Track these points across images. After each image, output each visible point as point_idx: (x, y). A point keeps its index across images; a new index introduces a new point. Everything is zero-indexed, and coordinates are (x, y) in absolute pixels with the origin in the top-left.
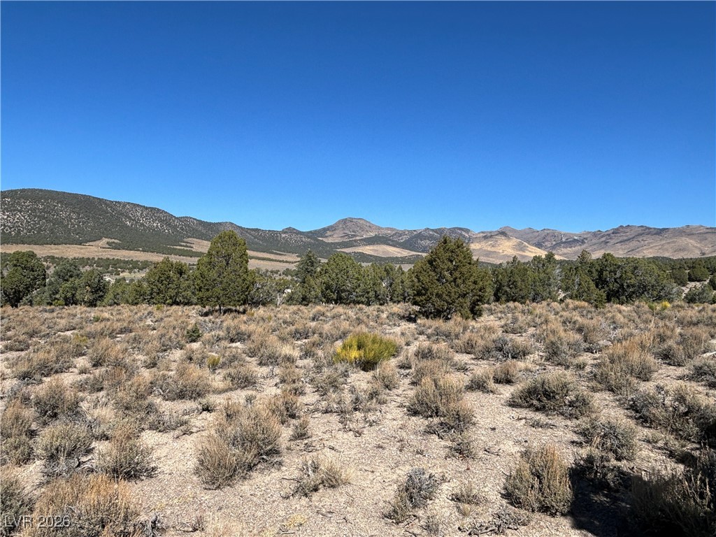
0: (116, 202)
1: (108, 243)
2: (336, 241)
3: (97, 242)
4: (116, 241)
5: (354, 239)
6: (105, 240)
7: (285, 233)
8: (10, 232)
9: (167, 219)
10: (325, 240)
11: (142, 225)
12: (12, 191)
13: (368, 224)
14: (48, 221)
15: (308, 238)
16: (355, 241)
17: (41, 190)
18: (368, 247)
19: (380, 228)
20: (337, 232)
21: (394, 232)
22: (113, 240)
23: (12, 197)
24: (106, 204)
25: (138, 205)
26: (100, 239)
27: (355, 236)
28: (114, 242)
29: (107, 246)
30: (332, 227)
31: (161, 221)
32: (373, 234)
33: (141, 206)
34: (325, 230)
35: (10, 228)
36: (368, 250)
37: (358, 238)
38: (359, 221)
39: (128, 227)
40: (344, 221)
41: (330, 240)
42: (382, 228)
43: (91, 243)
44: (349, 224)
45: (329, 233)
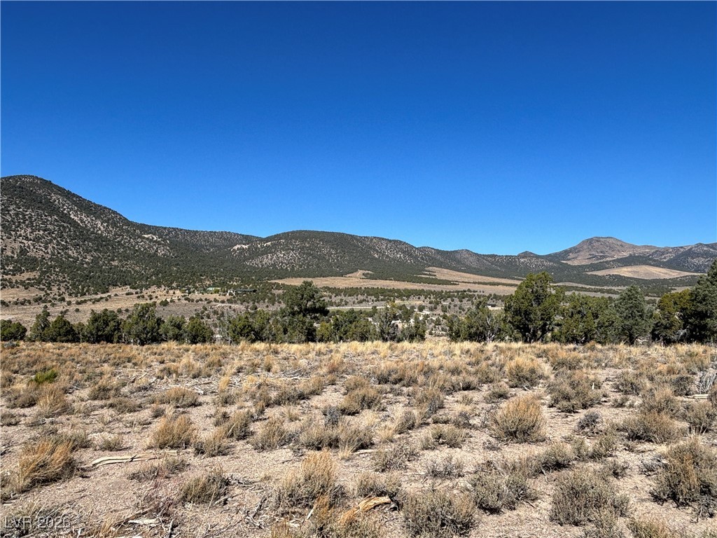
0: (365, 237)
1: (363, 274)
2: (583, 264)
3: (355, 274)
4: (370, 272)
5: (604, 260)
6: (360, 272)
7: (523, 258)
8: (287, 268)
9: (408, 250)
10: (569, 263)
11: (387, 256)
12: (284, 233)
13: (619, 243)
14: (314, 257)
15: (550, 261)
16: (607, 262)
17: (306, 231)
18: (625, 269)
19: (634, 247)
20: (582, 253)
21: (653, 251)
22: (367, 272)
23: (285, 238)
24: (356, 239)
25: (383, 239)
26: (356, 270)
27: (604, 257)
28: (368, 274)
29: (364, 277)
30: (575, 248)
31: (403, 252)
32: (626, 254)
33: (386, 239)
34: (567, 252)
35: (286, 265)
36: (625, 272)
37: (608, 259)
38: (608, 240)
39: (376, 259)
40: (590, 241)
41: (576, 263)
42: (636, 246)
43: (350, 275)
44: (596, 244)
45: (571, 255)
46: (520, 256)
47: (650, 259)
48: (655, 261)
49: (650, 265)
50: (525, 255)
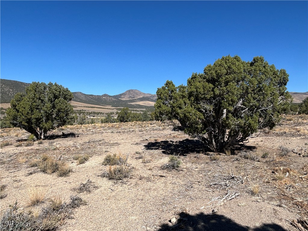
2: (127, 100)
5: (134, 98)
10: (122, 99)
13: (139, 92)
15: (115, 98)
16: (135, 99)
18: (141, 102)
19: (144, 94)
20: (126, 96)
21: (151, 96)
27: (134, 97)
30: (124, 93)
32: (141, 97)
34: (121, 95)
36: (141, 103)
37: (136, 98)
38: (135, 91)
40: (129, 91)
41: (124, 99)
42: (145, 94)
44: (131, 92)
45: (122, 96)
46: (103, 96)
47: (149, 99)
48: (151, 99)
49: (149, 101)
50: (105, 95)
